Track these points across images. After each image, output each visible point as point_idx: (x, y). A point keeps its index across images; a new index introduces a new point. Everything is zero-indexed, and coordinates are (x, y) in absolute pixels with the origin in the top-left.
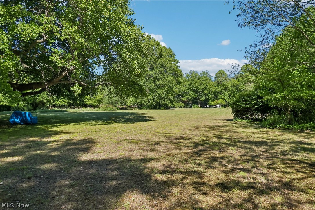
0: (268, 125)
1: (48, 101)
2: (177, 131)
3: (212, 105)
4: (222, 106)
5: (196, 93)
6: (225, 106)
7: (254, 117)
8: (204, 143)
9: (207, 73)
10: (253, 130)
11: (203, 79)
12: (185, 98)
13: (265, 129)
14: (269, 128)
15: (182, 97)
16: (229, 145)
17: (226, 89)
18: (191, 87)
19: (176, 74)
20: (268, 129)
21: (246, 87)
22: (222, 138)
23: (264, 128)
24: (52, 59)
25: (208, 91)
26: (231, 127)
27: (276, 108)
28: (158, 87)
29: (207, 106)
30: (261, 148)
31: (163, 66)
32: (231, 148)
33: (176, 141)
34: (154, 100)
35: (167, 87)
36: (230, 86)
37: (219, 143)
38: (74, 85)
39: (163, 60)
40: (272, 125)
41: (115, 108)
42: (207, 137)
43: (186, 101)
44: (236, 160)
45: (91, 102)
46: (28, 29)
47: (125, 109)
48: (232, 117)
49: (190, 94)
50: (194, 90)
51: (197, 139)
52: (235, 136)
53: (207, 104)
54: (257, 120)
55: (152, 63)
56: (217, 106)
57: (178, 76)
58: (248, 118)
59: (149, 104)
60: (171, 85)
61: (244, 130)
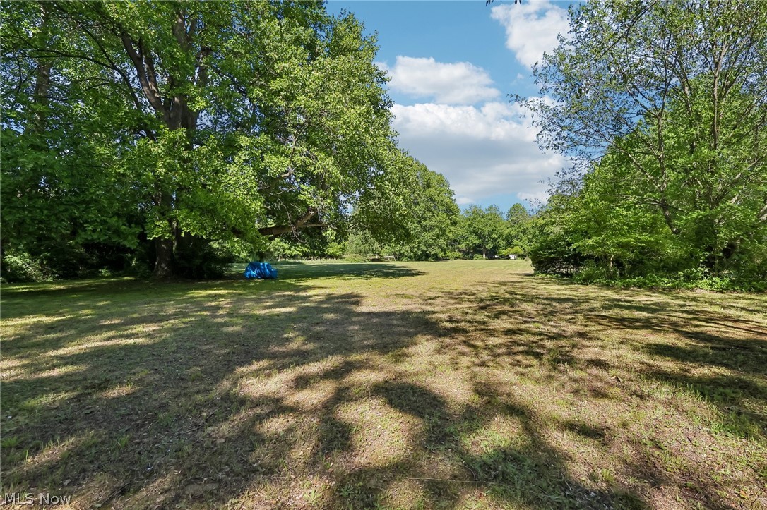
0: (580, 280)
1: (276, 250)
2: (457, 286)
3: (503, 255)
4: (519, 256)
5: (480, 238)
6: (523, 256)
7: (564, 271)
8: (493, 298)
9: (496, 209)
10: (560, 287)
11: (490, 217)
12: (464, 245)
13: (577, 286)
14: (582, 284)
15: (459, 244)
16: (525, 301)
17: (524, 232)
18: (471, 229)
19: (450, 210)
20: (579, 286)
21: (555, 229)
22: (516, 294)
23: (575, 284)
24: (301, 197)
25: (497, 234)
26: (529, 283)
27: (590, 257)
28: (425, 229)
29: (496, 257)
30: (565, 305)
31: (431, 199)
32: (525, 303)
33: (457, 296)
34: (418, 248)
35: (437, 229)
36: (530, 226)
37: (512, 299)
38: (326, 229)
39: (431, 191)
40: (586, 281)
41: (364, 259)
42: (497, 293)
43: (465, 249)
44: (530, 314)
45: (332, 251)
46: (276, 163)
47: (379, 260)
48: (531, 270)
49: (470, 238)
50: (477, 234)
51: (484, 295)
52: (533, 292)
53: (495, 254)
54: (567, 275)
55: (417, 195)
56: (511, 256)
57: (453, 214)
58: (555, 272)
59: (412, 254)
60: (443, 226)
61: (547, 287)
